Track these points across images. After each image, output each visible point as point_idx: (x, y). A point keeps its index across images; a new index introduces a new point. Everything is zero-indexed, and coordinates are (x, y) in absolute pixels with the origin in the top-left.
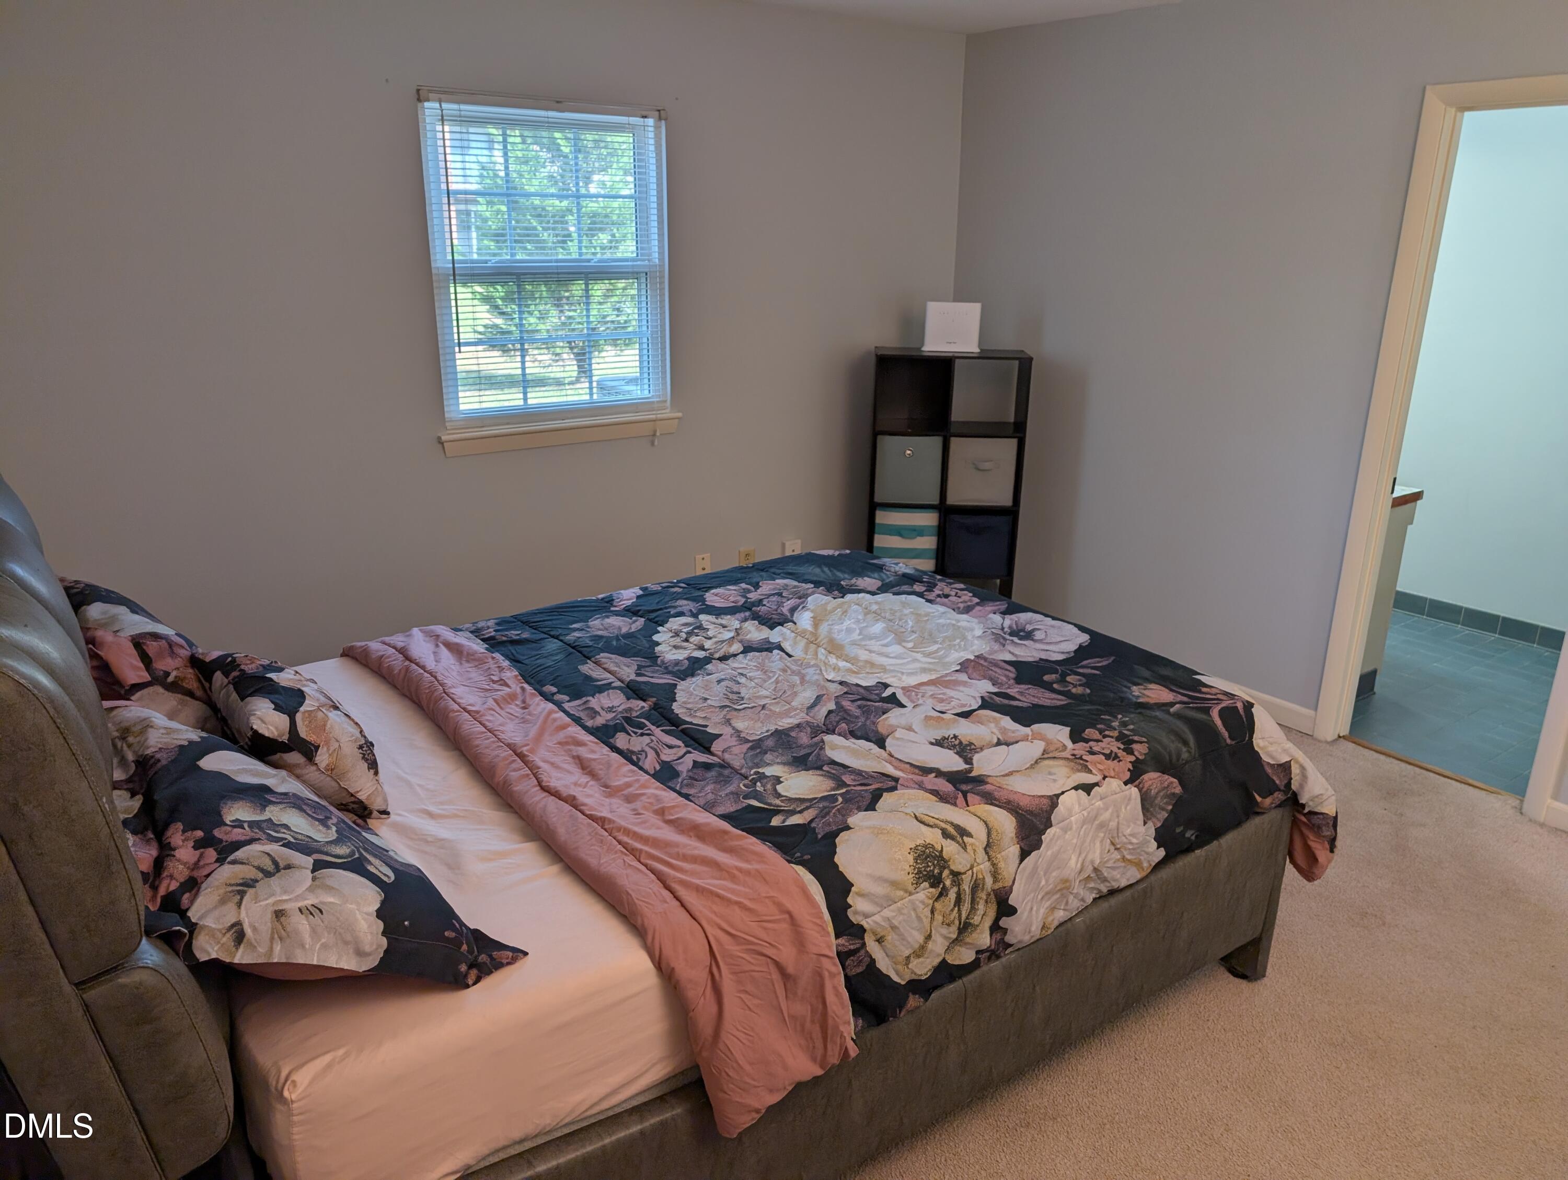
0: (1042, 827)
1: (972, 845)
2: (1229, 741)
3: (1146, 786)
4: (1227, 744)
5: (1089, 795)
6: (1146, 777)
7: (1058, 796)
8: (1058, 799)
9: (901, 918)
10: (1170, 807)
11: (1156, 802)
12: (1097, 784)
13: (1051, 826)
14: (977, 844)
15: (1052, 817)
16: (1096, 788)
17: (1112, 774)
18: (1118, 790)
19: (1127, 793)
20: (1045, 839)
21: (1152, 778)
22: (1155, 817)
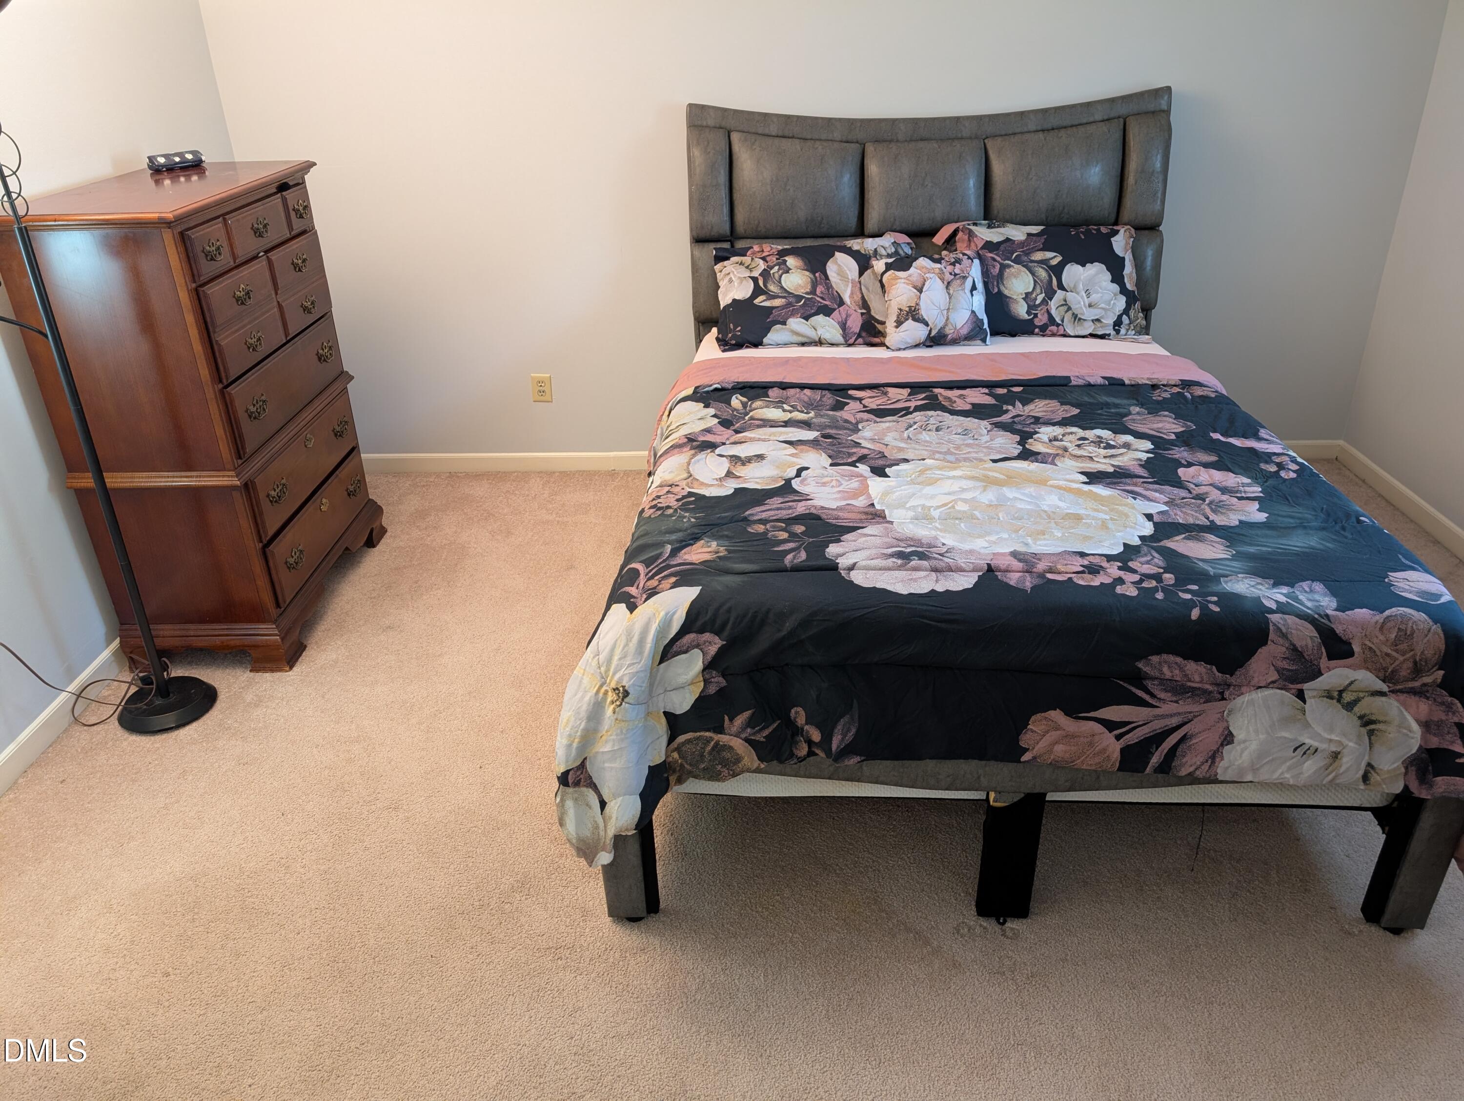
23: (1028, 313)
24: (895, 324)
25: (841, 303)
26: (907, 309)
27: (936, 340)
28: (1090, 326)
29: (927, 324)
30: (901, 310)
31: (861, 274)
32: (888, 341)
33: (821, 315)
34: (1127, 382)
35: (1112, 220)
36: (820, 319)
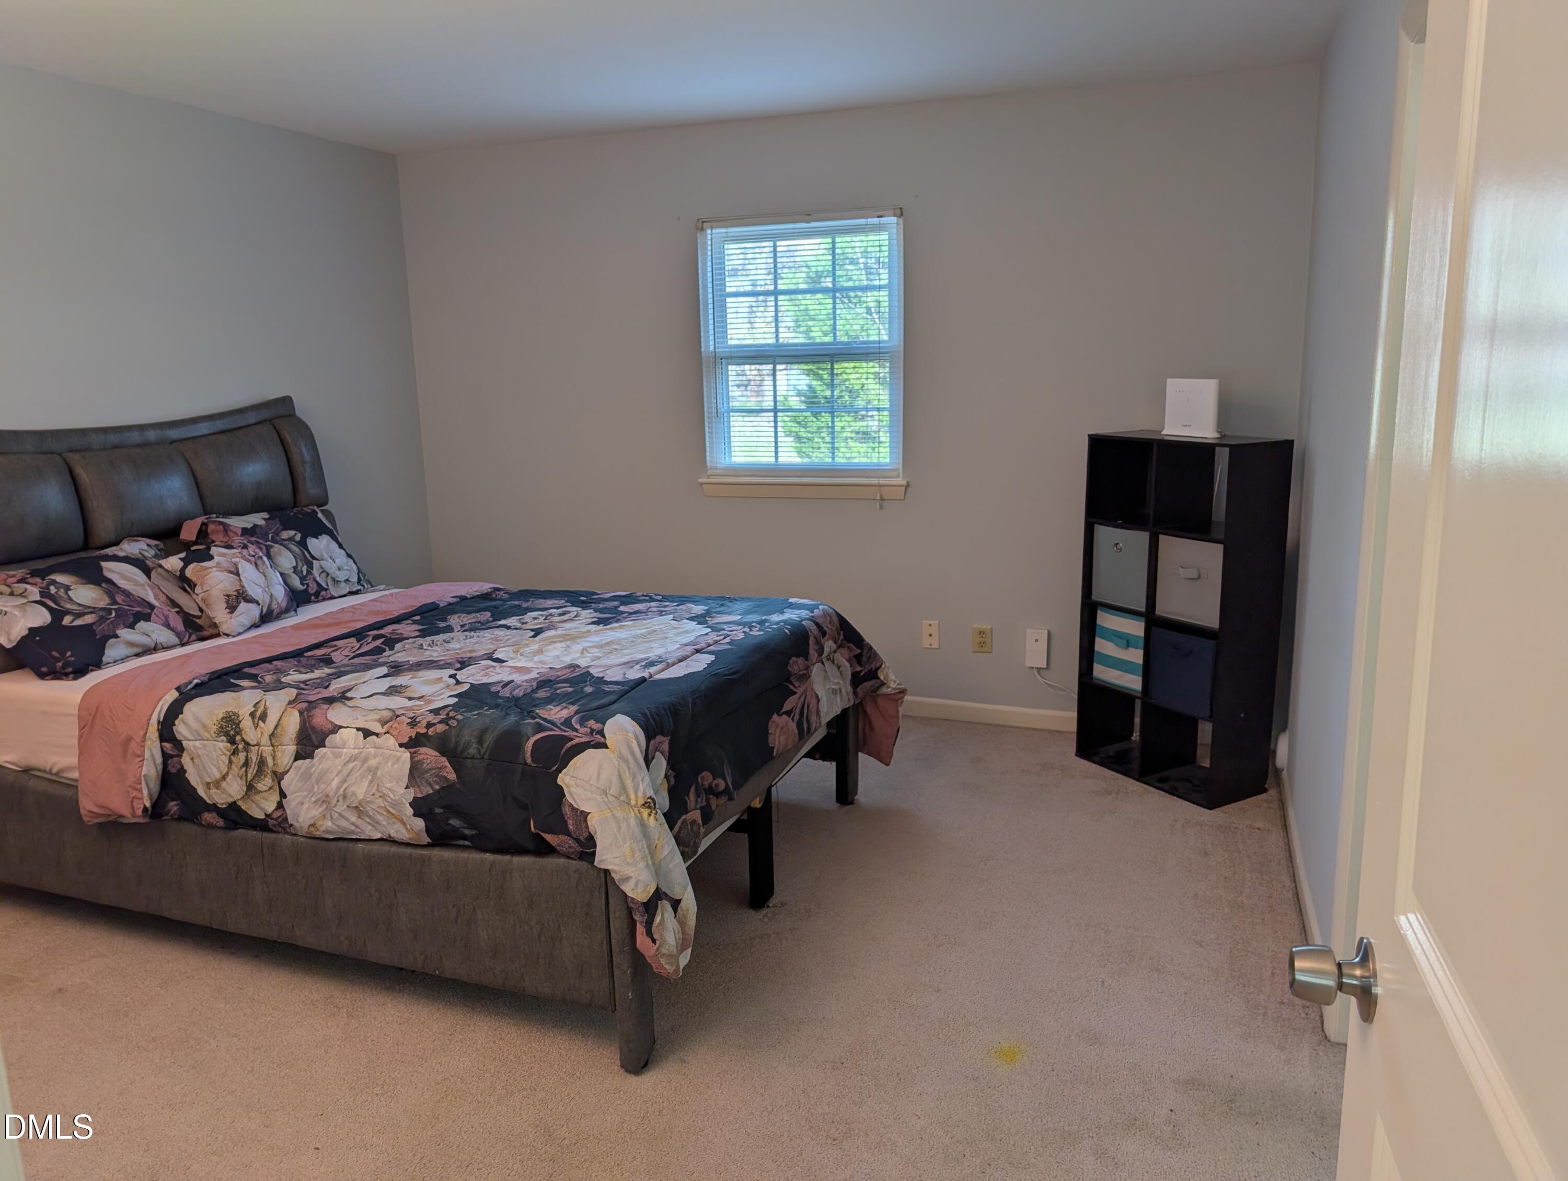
0: (316, 743)
1: (261, 728)
2: (529, 761)
3: (420, 757)
4: (526, 764)
5: (365, 738)
6: (423, 750)
7: (341, 727)
8: (338, 729)
9: (203, 752)
10: (437, 787)
11: (425, 776)
12: (377, 735)
13: (324, 746)
14: (266, 729)
15: (327, 740)
16: (374, 737)
17: (395, 733)
18: (392, 748)
19: (399, 754)
20: (317, 754)
21: (428, 754)
22: (419, 787)
23: (302, 584)
24: (228, 610)
25: (152, 607)
26: (235, 593)
27: (266, 618)
28: (345, 587)
29: (258, 604)
30: (228, 596)
31: (149, 577)
32: (224, 628)
33: (142, 622)
34: (469, 596)
35: (292, 506)
36: (142, 625)
